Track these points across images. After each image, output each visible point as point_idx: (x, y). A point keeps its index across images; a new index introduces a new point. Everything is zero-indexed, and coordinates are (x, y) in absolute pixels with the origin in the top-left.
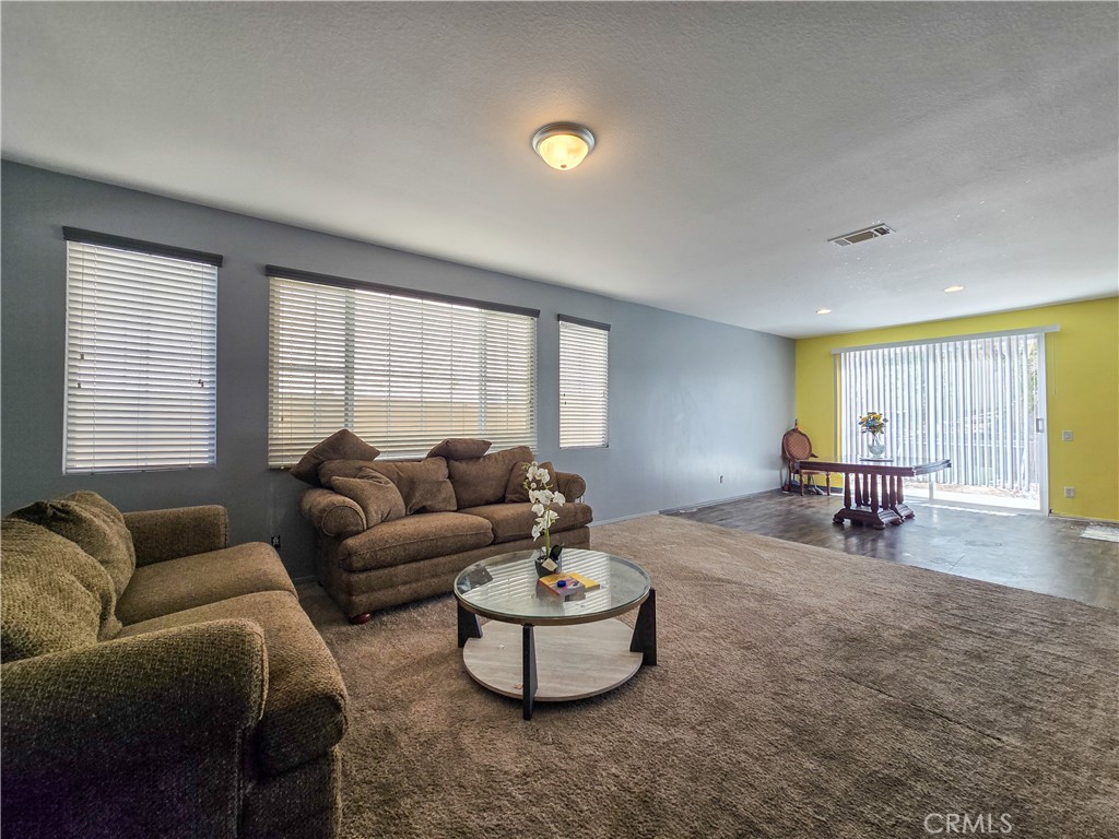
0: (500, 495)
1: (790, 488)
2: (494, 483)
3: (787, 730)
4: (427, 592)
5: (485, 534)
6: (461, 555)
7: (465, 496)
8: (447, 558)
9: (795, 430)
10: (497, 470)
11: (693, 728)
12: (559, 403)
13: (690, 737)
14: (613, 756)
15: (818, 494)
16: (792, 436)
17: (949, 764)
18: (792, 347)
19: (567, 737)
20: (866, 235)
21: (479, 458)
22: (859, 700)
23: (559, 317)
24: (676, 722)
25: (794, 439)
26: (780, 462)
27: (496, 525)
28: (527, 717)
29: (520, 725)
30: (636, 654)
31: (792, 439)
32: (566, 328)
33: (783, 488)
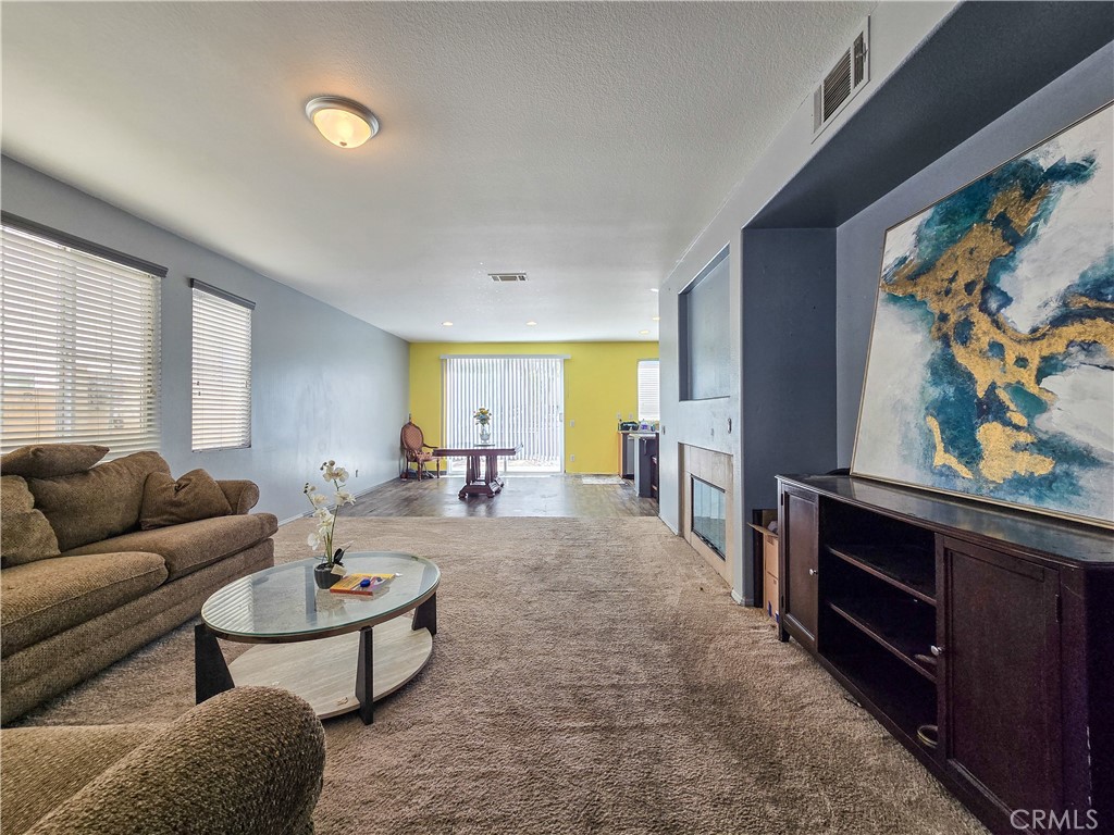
0: (131, 520)
1: (407, 476)
2: (122, 505)
3: (548, 632)
4: (71, 678)
5: (158, 572)
6: (121, 610)
7: (71, 529)
8: (101, 621)
9: (410, 423)
10: (125, 487)
11: (499, 659)
12: (192, 394)
13: (502, 664)
14: (470, 701)
15: (431, 477)
16: (408, 427)
17: (620, 611)
18: (407, 348)
19: (420, 715)
20: (512, 278)
21: (85, 473)
22: (567, 601)
23: (192, 283)
24: (486, 661)
25: (409, 431)
26: (398, 452)
27: (170, 557)
28: (369, 722)
29: (368, 730)
30: (421, 630)
31: (408, 431)
32: (200, 297)
33: (401, 477)
